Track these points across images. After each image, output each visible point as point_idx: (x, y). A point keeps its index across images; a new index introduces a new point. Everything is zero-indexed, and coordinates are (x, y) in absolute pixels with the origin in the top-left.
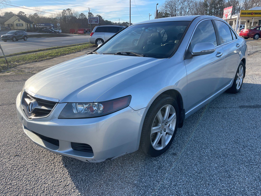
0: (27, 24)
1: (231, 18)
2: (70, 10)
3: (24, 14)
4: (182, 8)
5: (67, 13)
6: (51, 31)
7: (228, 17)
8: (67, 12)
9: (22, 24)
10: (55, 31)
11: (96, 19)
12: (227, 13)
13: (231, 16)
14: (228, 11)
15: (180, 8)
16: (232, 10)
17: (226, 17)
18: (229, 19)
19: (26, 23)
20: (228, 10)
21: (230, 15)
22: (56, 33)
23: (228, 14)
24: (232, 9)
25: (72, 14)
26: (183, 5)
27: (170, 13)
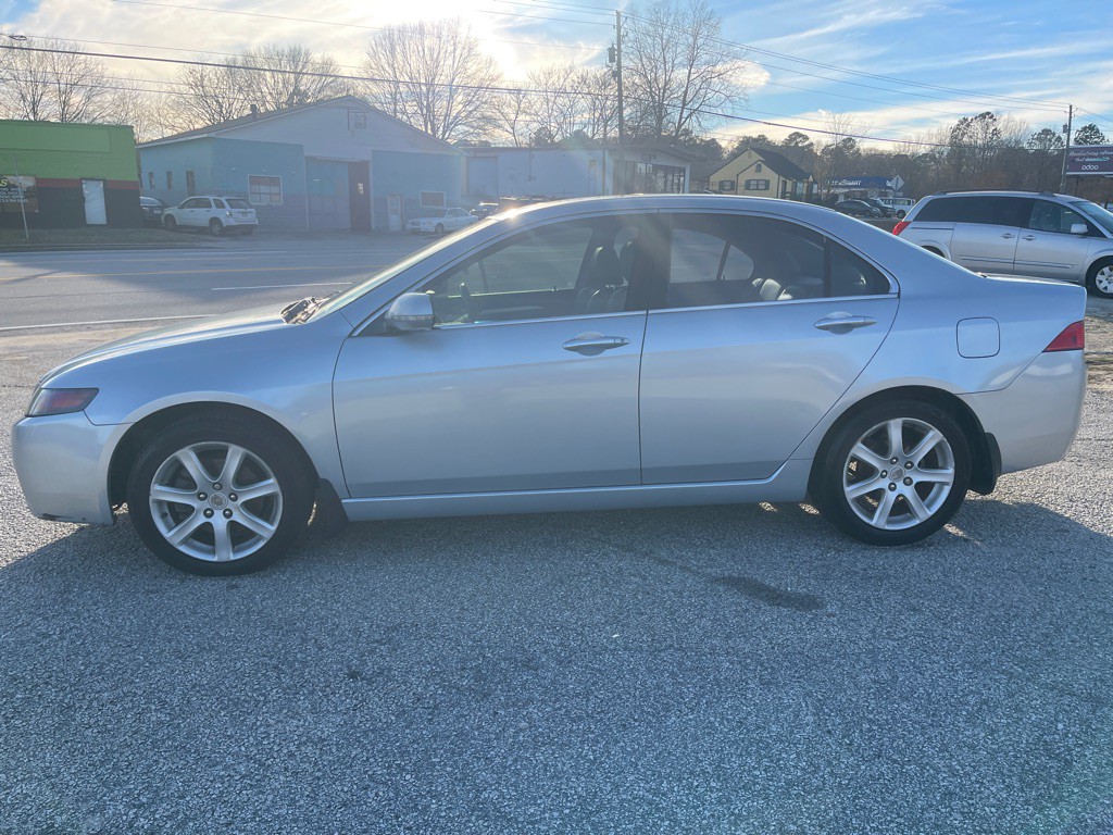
0: (785, 183)
2: (992, 116)
3: (807, 143)
5: (977, 135)
6: (868, 210)
8: (977, 127)
9: (767, 183)
10: (884, 210)
11: (1106, 156)
19: (782, 179)
22: (890, 216)
25: (996, 132)
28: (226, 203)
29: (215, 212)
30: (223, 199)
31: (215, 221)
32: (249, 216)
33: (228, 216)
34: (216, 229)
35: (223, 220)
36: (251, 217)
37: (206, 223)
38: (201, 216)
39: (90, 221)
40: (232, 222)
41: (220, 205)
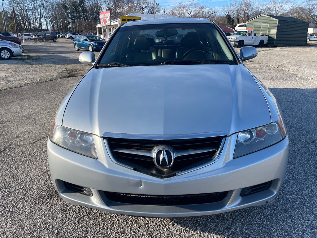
1: (111, 24)
4: (34, 8)
7: (106, 23)
12: (105, 18)
13: (111, 22)
14: (105, 16)
15: (31, 7)
16: (110, 15)
17: (105, 23)
18: (109, 26)
20: (105, 14)
21: (109, 21)
23: (106, 20)
24: (110, 13)
26: (35, 4)
27: (18, 14)
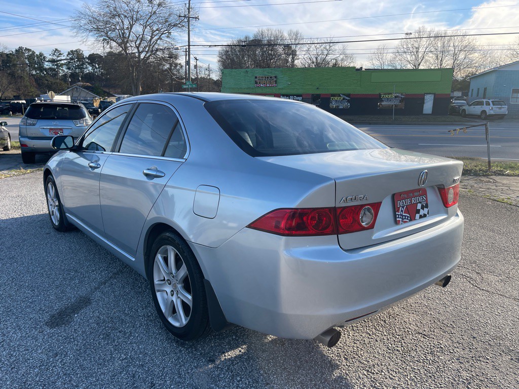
28: (491, 103)
29: (485, 107)
30: (490, 101)
31: (484, 112)
32: (503, 110)
33: (491, 110)
34: (483, 116)
35: (487, 111)
36: (504, 110)
37: (479, 113)
38: (477, 110)
39: (425, 112)
40: (492, 112)
41: (488, 104)
